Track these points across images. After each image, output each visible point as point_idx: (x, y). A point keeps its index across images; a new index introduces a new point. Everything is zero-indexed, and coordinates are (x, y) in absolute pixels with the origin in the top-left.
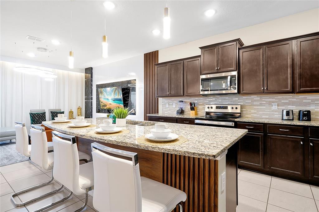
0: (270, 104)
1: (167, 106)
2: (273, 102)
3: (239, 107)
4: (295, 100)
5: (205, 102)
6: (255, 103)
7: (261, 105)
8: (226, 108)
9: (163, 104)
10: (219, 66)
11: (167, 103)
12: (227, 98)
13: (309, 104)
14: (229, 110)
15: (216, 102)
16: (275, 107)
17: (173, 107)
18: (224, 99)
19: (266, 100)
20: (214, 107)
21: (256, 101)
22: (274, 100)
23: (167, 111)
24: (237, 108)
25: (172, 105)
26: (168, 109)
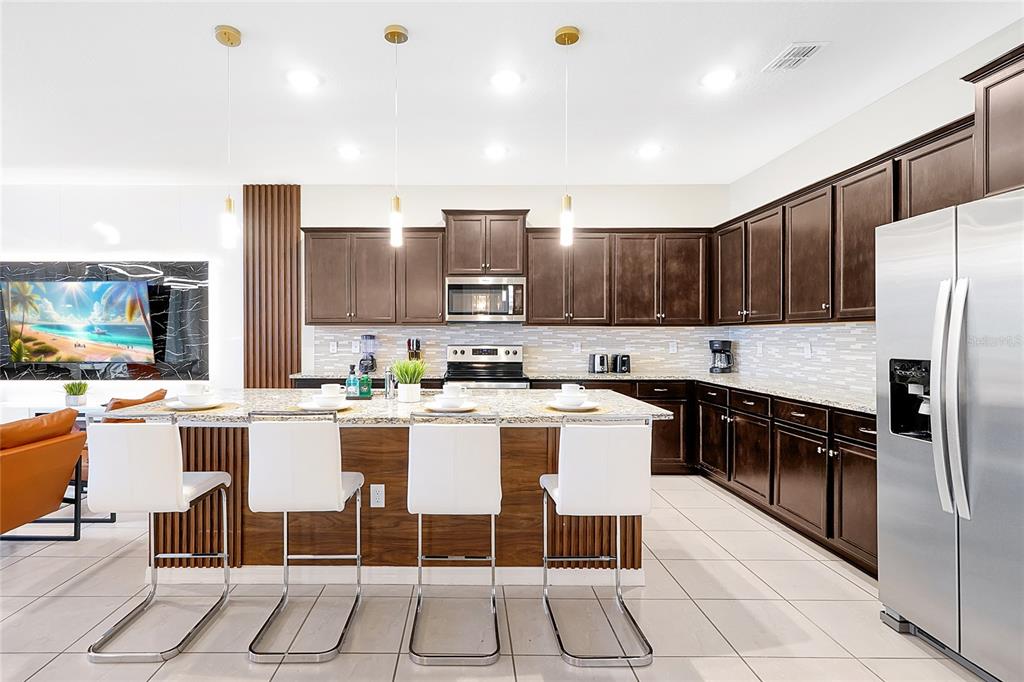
0: (570, 343)
1: (333, 348)
2: (575, 340)
3: (519, 350)
4: (605, 336)
5: (442, 338)
6: (546, 342)
7: (555, 345)
8: (494, 352)
9: (318, 342)
10: (488, 260)
11: (331, 340)
12: (492, 330)
13: (622, 344)
14: (502, 357)
15: (468, 340)
16: (577, 350)
17: (350, 352)
18: (486, 333)
19: (563, 336)
20: (469, 350)
21: (545, 337)
22: (576, 336)
23: (332, 363)
24: (515, 353)
25: (350, 345)
26: (335, 357)
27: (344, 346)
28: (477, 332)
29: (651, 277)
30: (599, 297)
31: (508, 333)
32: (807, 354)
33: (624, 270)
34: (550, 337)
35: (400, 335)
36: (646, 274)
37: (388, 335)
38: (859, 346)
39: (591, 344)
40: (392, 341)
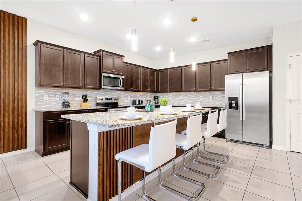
0: (128, 97)
1: (46, 98)
4: (135, 95)
5: (93, 94)
7: (124, 97)
8: (111, 99)
9: (37, 95)
10: (114, 69)
11: (45, 94)
12: (108, 92)
13: (138, 97)
14: (113, 101)
16: (129, 99)
17: (55, 100)
19: (126, 95)
20: (104, 99)
22: (129, 95)
23: (45, 105)
24: (117, 99)
25: (55, 97)
26: (47, 102)
27: (52, 97)
28: (104, 93)
29: (148, 80)
30: (138, 84)
31: (113, 93)
32: (181, 98)
33: (143, 77)
34: (123, 95)
35: (77, 93)
36: (147, 79)
37: (72, 93)
38: (194, 97)
39: (133, 97)
40: (74, 95)
